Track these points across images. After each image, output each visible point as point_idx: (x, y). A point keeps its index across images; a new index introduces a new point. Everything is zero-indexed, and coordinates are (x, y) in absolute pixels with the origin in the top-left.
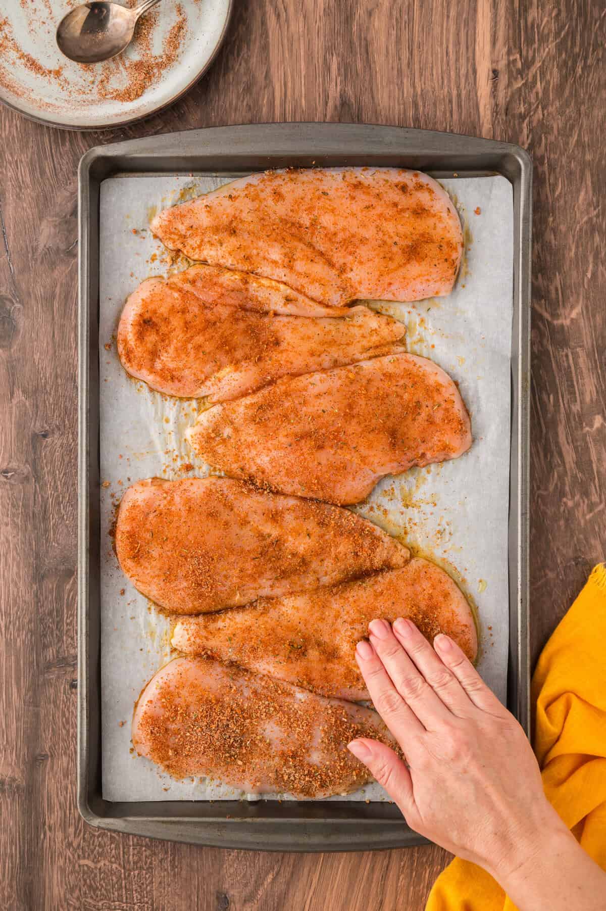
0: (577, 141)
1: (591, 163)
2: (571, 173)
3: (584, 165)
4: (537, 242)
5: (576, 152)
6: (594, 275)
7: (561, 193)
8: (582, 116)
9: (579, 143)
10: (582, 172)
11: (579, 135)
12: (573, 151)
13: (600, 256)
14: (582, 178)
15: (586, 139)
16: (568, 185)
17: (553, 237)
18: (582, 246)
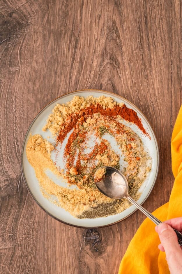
0: (47, 20)
1: (54, 30)
2: (44, 35)
3: (50, 31)
4: (29, 67)
5: (47, 25)
6: (55, 82)
7: (39, 44)
8: (49, 8)
9: (48, 21)
10: (49, 34)
11: (48, 17)
12: (45, 25)
13: (57, 74)
14: (49, 37)
15: (51, 19)
16: (43, 40)
17: (36, 65)
18: (49, 68)
